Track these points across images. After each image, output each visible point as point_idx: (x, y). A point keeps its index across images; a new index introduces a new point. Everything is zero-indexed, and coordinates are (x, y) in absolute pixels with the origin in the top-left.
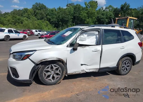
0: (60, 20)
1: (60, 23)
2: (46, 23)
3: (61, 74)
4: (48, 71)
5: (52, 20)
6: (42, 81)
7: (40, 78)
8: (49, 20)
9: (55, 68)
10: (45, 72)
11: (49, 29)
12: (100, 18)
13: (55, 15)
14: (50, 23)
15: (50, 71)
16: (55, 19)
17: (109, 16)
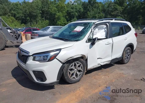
0: (27, 15)
1: (28, 18)
2: (12, 19)
3: (82, 71)
4: (71, 70)
5: (17, 16)
6: (68, 81)
7: (66, 78)
8: (14, 16)
9: (77, 65)
10: (69, 71)
11: (15, 26)
12: (70, 11)
13: (21, 10)
14: (16, 19)
15: (74, 68)
16: (21, 14)
17: (78, 9)
